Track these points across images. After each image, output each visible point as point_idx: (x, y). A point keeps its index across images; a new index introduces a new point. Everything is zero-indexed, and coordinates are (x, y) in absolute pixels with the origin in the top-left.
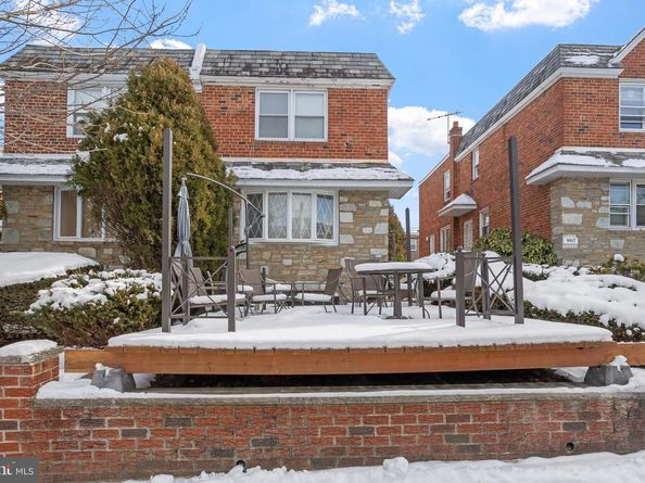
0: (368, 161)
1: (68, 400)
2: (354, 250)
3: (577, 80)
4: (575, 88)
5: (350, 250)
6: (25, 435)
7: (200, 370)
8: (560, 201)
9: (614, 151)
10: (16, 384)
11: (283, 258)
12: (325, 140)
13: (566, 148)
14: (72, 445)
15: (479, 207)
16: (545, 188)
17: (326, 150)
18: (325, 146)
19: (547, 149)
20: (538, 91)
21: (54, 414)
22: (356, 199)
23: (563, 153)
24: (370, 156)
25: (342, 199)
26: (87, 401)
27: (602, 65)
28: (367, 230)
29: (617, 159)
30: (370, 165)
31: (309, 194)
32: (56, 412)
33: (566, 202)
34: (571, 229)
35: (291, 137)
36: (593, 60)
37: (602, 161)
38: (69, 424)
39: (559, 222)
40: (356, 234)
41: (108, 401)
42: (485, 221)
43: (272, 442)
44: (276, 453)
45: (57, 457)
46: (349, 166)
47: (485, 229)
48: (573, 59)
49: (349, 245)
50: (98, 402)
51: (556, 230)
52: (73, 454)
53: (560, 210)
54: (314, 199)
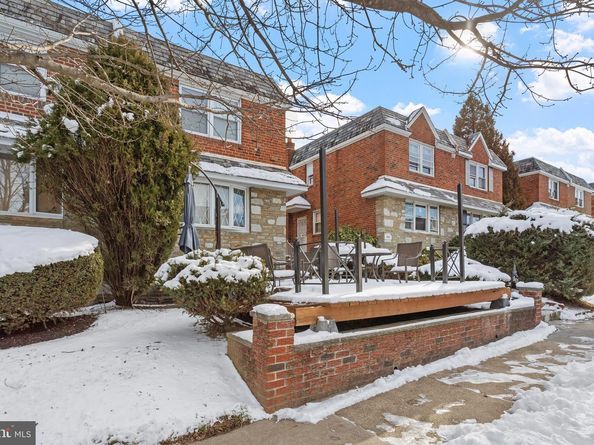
0: (272, 166)
1: (314, 343)
2: (263, 237)
3: (391, 133)
4: (390, 137)
5: (259, 237)
6: (289, 373)
7: (369, 316)
8: (382, 210)
9: (408, 182)
10: (284, 335)
11: (205, 241)
12: (239, 142)
13: (386, 177)
14: (316, 375)
15: (313, 208)
16: (372, 200)
17: (240, 151)
18: (240, 148)
19: (373, 175)
20: (367, 134)
21: (306, 354)
22: (264, 196)
23: (386, 179)
24: (273, 161)
25: (253, 194)
26: (325, 342)
27: (402, 127)
28: (271, 222)
29: (411, 188)
30: (274, 170)
31: (227, 188)
32: (308, 353)
33: (386, 212)
34: (389, 230)
35: (211, 134)
36: (398, 123)
37: (404, 188)
38: (315, 360)
39: (382, 225)
40: (264, 224)
41: (337, 340)
42: (316, 219)
43: (408, 353)
44: (410, 359)
45: (307, 385)
46: (260, 168)
47: (317, 224)
48: (389, 119)
49: (259, 233)
50: (331, 341)
51: (379, 230)
52: (316, 381)
53: (383, 217)
54: (232, 191)
